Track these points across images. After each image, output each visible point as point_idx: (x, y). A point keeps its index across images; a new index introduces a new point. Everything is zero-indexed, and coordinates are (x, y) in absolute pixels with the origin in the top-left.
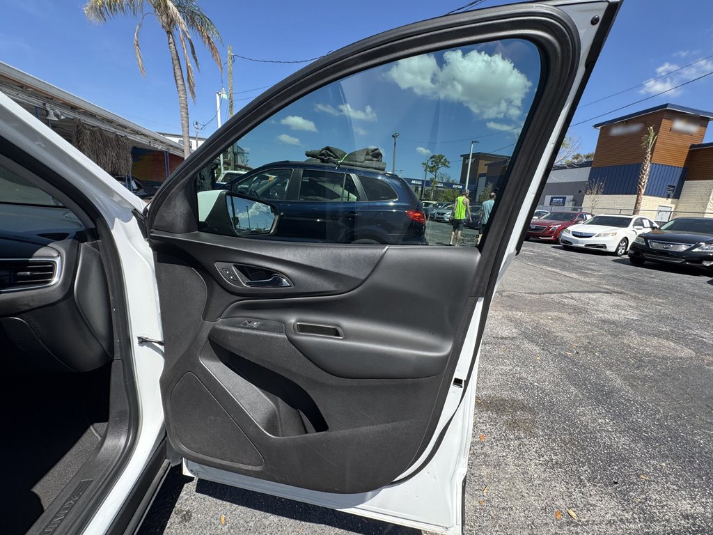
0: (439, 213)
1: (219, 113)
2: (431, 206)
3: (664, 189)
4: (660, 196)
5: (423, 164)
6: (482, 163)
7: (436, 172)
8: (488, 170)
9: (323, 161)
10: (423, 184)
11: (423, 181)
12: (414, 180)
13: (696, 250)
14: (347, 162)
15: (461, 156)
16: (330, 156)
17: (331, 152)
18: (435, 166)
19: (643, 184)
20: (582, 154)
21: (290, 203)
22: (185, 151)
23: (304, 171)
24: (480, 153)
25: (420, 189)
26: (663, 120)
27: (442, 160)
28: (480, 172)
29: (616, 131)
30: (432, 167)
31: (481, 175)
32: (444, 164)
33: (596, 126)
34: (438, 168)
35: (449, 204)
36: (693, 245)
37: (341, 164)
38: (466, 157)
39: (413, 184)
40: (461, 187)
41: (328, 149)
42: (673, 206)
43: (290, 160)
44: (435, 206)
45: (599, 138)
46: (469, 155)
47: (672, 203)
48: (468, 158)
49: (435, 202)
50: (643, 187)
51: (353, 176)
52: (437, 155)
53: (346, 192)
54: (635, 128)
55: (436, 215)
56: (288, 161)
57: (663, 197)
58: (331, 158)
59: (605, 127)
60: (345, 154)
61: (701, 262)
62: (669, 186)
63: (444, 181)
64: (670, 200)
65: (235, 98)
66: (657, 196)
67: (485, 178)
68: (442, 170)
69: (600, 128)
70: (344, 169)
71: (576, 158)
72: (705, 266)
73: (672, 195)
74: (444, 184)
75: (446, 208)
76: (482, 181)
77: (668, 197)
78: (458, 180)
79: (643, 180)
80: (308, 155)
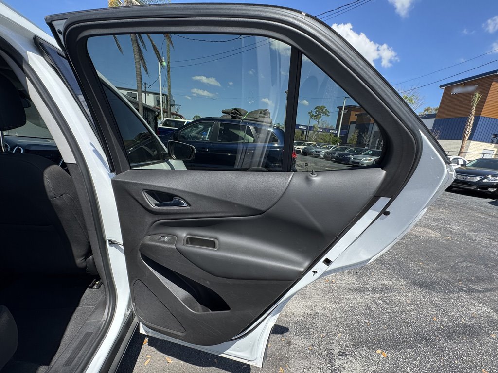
0: (316, 152)
1: (160, 76)
2: (311, 146)
3: (489, 136)
4: (486, 142)
5: (309, 113)
6: (353, 113)
7: (319, 119)
8: (357, 119)
9: (233, 117)
10: (307, 128)
11: (307, 126)
12: (301, 125)
13: (485, 181)
14: (248, 118)
15: (338, 108)
16: (238, 114)
17: (238, 111)
18: (318, 115)
19: (467, 133)
20: (432, 108)
21: (213, 143)
22: (140, 105)
23: (221, 124)
24: (351, 106)
25: (305, 132)
26: (493, 83)
27: (324, 110)
28: (351, 120)
29: (456, 91)
30: (316, 116)
31: (352, 123)
32: (325, 113)
33: (441, 86)
34: (321, 116)
35: (325, 145)
36: (483, 177)
37: (244, 119)
38: (340, 108)
39: (300, 129)
40: (336, 132)
41: (236, 109)
42: (496, 150)
43: (212, 116)
44: (315, 146)
45: (443, 96)
46: (342, 107)
47: (494, 147)
48: (342, 109)
49: (314, 143)
50: (467, 135)
51: (251, 127)
52: (320, 106)
53: (247, 136)
54: (470, 89)
55: (315, 153)
56: (211, 117)
57: (488, 142)
58: (238, 115)
59: (448, 87)
60: (247, 112)
61: (487, 189)
62: (494, 134)
63: (325, 127)
64: (493, 145)
65: (171, 65)
66: (483, 142)
67: (355, 125)
68: (323, 118)
69: (444, 88)
70: (246, 123)
71: (427, 110)
72: (490, 192)
73: (495, 141)
74: (324, 129)
75: (322, 147)
76: (353, 127)
77: (492, 142)
78: (334, 126)
79: (468, 130)
80: (223, 112)
